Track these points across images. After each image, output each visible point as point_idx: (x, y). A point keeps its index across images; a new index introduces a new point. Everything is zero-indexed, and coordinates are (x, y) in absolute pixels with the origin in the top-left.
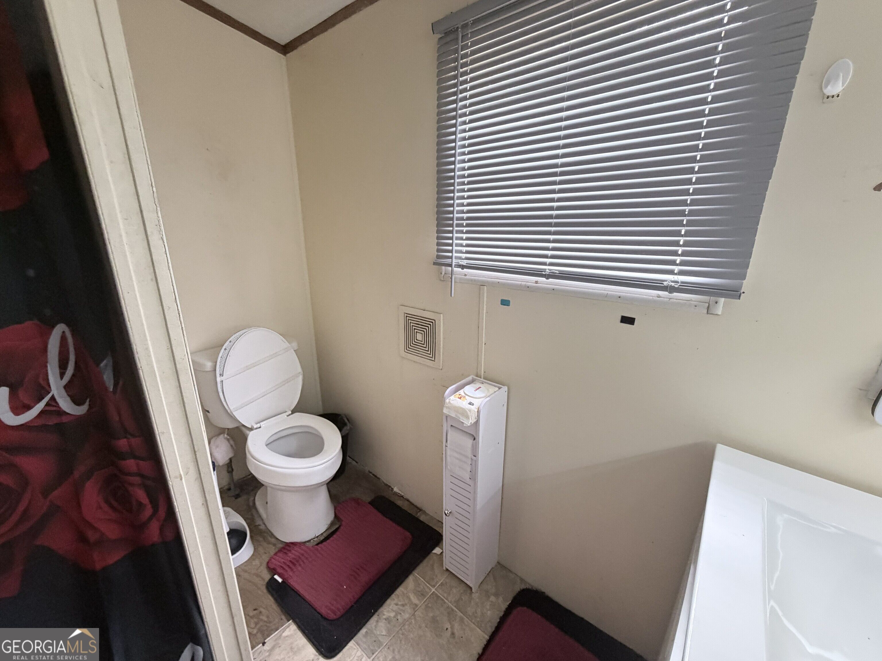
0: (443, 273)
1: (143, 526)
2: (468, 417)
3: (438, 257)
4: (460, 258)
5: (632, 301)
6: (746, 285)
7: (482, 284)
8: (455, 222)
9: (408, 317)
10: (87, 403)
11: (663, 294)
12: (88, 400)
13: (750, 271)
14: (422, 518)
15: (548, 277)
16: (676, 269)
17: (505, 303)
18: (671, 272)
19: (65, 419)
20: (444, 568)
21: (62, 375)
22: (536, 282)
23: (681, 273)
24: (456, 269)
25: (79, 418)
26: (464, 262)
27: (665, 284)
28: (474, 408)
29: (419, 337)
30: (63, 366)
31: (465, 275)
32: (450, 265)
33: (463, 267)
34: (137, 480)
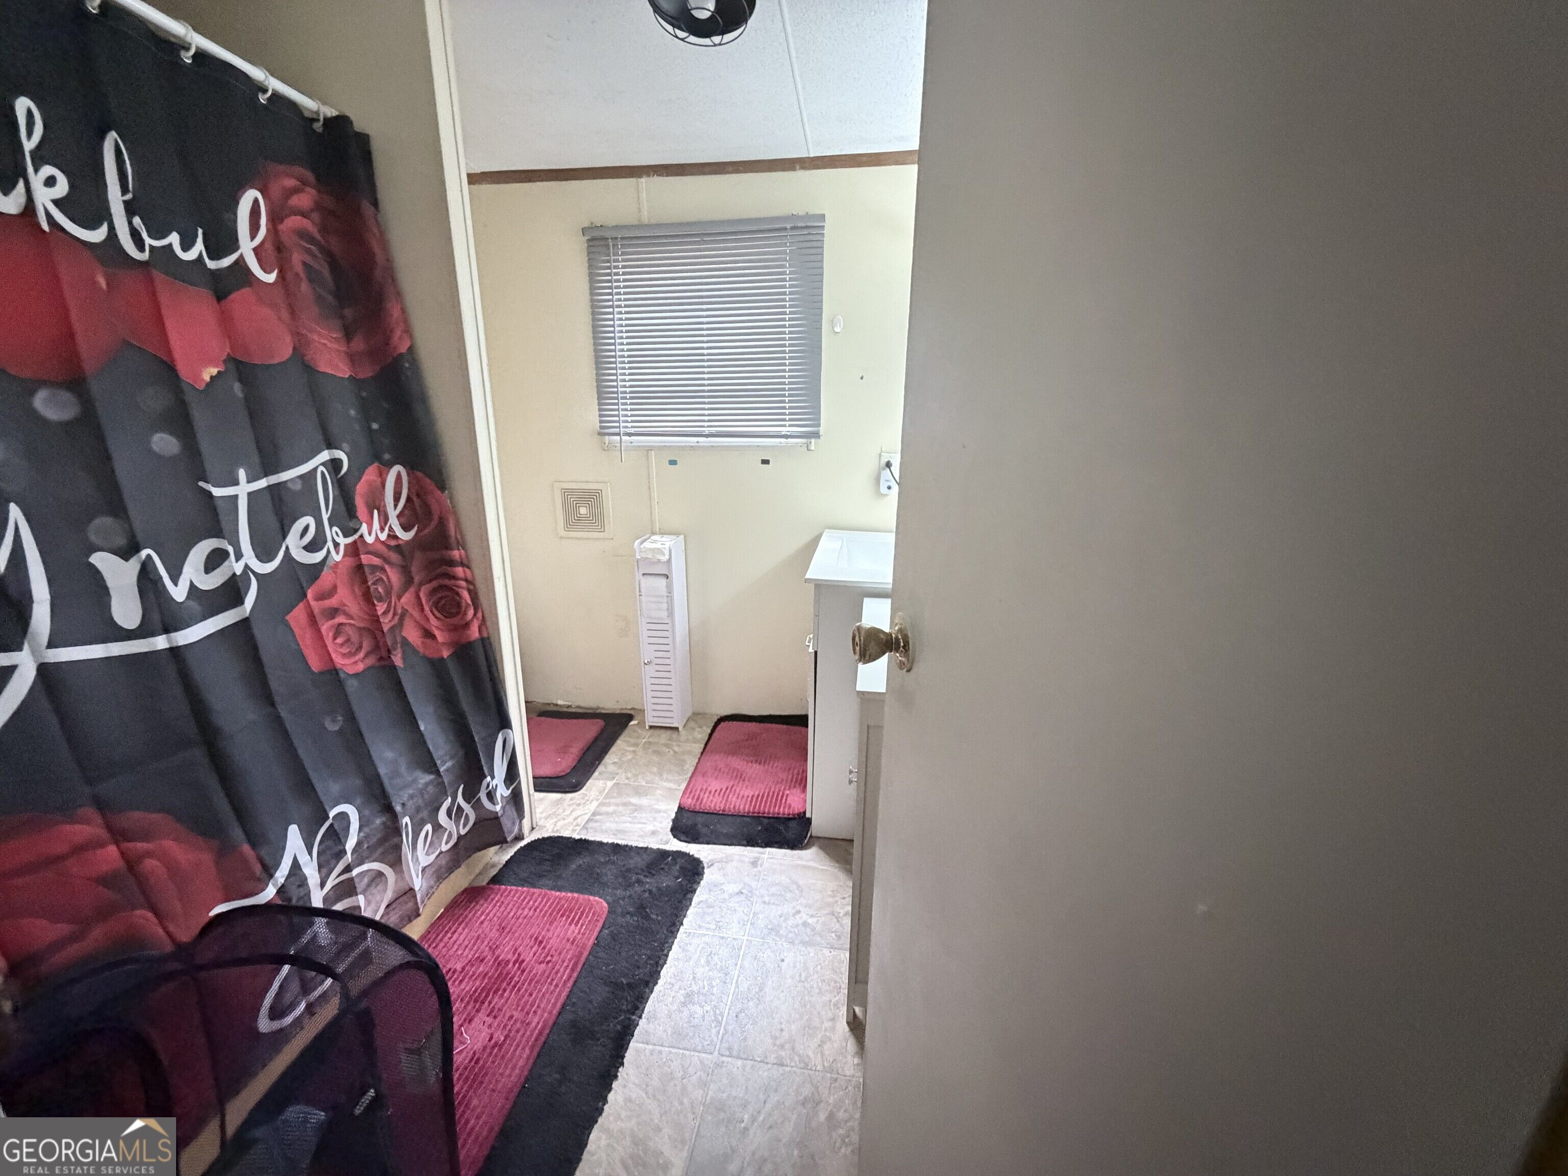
0: (607, 443)
1: (467, 625)
2: (663, 554)
3: (601, 427)
4: (627, 427)
5: (765, 448)
6: (822, 430)
7: (649, 449)
8: (620, 395)
9: (566, 492)
10: (416, 528)
11: (783, 440)
12: (417, 526)
13: (822, 422)
14: (603, 711)
15: (707, 436)
16: (787, 423)
17: (673, 462)
18: (785, 426)
19: (400, 542)
20: (647, 728)
21: (396, 506)
22: (698, 442)
23: (790, 426)
24: (625, 438)
25: (408, 542)
26: (632, 431)
27: (783, 433)
28: (667, 546)
29: (583, 511)
30: (397, 499)
31: (631, 443)
32: (618, 434)
33: (630, 435)
34: (463, 583)
